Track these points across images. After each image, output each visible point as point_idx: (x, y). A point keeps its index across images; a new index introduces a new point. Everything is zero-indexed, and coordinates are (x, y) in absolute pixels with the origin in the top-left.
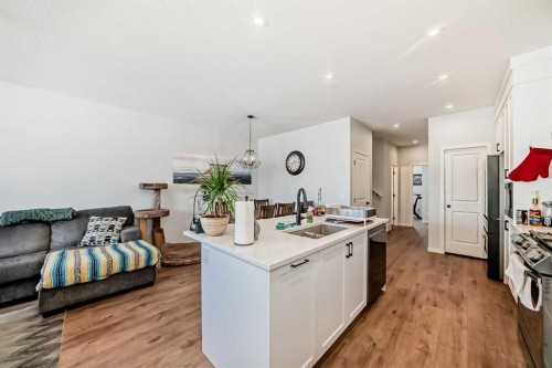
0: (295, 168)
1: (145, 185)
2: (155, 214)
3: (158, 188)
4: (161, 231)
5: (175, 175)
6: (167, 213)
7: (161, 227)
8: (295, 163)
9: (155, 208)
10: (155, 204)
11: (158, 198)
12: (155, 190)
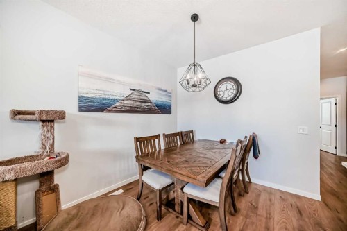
0: (227, 96)
1: (16, 114)
2: (43, 165)
3: (49, 119)
4: (54, 189)
5: (81, 99)
6: (64, 162)
7: (56, 182)
8: (227, 91)
9: (43, 153)
10: (43, 144)
11: (49, 135)
12: (43, 121)
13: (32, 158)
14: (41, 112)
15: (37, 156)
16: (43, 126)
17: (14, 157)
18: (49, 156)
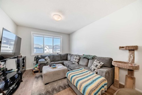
4: (133, 79)
9: (129, 62)
10: (129, 59)
11: (131, 56)
12: (129, 50)
13: (125, 63)
14: (126, 47)
15: (127, 63)
16: (129, 52)
17: (120, 61)
18: (131, 64)
